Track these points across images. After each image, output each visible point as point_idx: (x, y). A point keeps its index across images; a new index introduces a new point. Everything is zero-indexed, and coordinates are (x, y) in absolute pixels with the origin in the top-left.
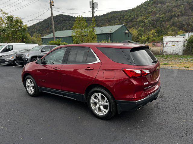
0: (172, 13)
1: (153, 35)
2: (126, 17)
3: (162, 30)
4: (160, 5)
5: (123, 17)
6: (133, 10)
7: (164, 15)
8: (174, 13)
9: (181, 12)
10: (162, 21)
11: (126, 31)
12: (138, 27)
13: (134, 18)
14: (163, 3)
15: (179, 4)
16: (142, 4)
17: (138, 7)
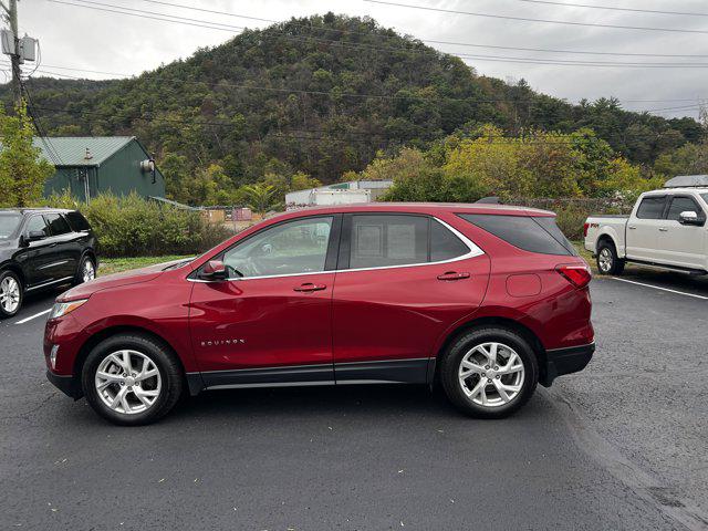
0: (266, 113)
1: (216, 180)
2: (103, 108)
3: (240, 165)
4: (224, 83)
5: (90, 106)
6: (128, 85)
7: (243, 118)
8: (271, 116)
9: (291, 114)
10: (238, 138)
11: (146, 163)
12: (158, 148)
13: (136, 115)
14: (235, 80)
15: (283, 89)
16: (160, 70)
17: (146, 75)
